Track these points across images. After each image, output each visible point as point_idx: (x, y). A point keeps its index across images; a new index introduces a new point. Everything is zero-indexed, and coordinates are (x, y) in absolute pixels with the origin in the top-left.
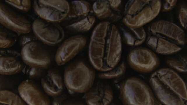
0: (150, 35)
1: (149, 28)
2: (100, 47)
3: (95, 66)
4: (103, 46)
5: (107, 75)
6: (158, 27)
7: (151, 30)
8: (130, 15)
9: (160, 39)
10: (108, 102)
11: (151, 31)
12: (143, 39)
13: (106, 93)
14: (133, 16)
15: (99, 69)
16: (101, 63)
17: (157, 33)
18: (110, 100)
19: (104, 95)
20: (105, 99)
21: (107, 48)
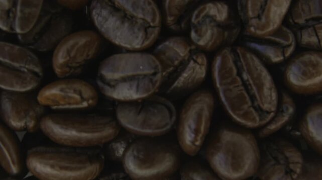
0: (298, 29)
3: (250, 124)
5: (273, 127)
6: (303, 10)
7: (296, 21)
9: (316, 26)
10: (300, 166)
11: (296, 24)
12: (292, 42)
13: (288, 154)
17: (307, 21)
19: (287, 158)
20: (293, 163)
21: (249, 88)
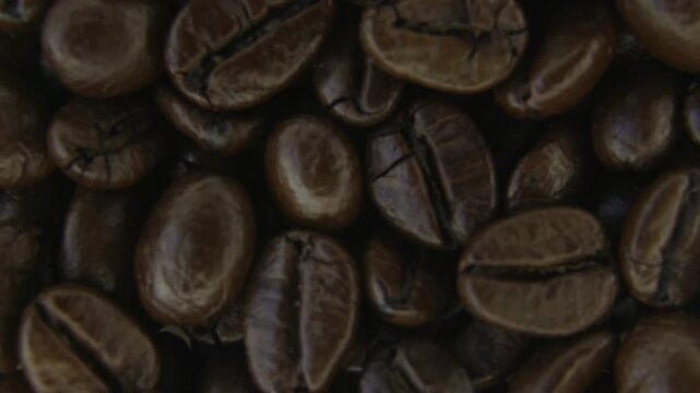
1: (416, 107)
2: (233, 17)
4: (246, 24)
8: (397, 13)
14: (400, 23)
15: (173, 69)
16: (194, 62)
18: (116, 178)
